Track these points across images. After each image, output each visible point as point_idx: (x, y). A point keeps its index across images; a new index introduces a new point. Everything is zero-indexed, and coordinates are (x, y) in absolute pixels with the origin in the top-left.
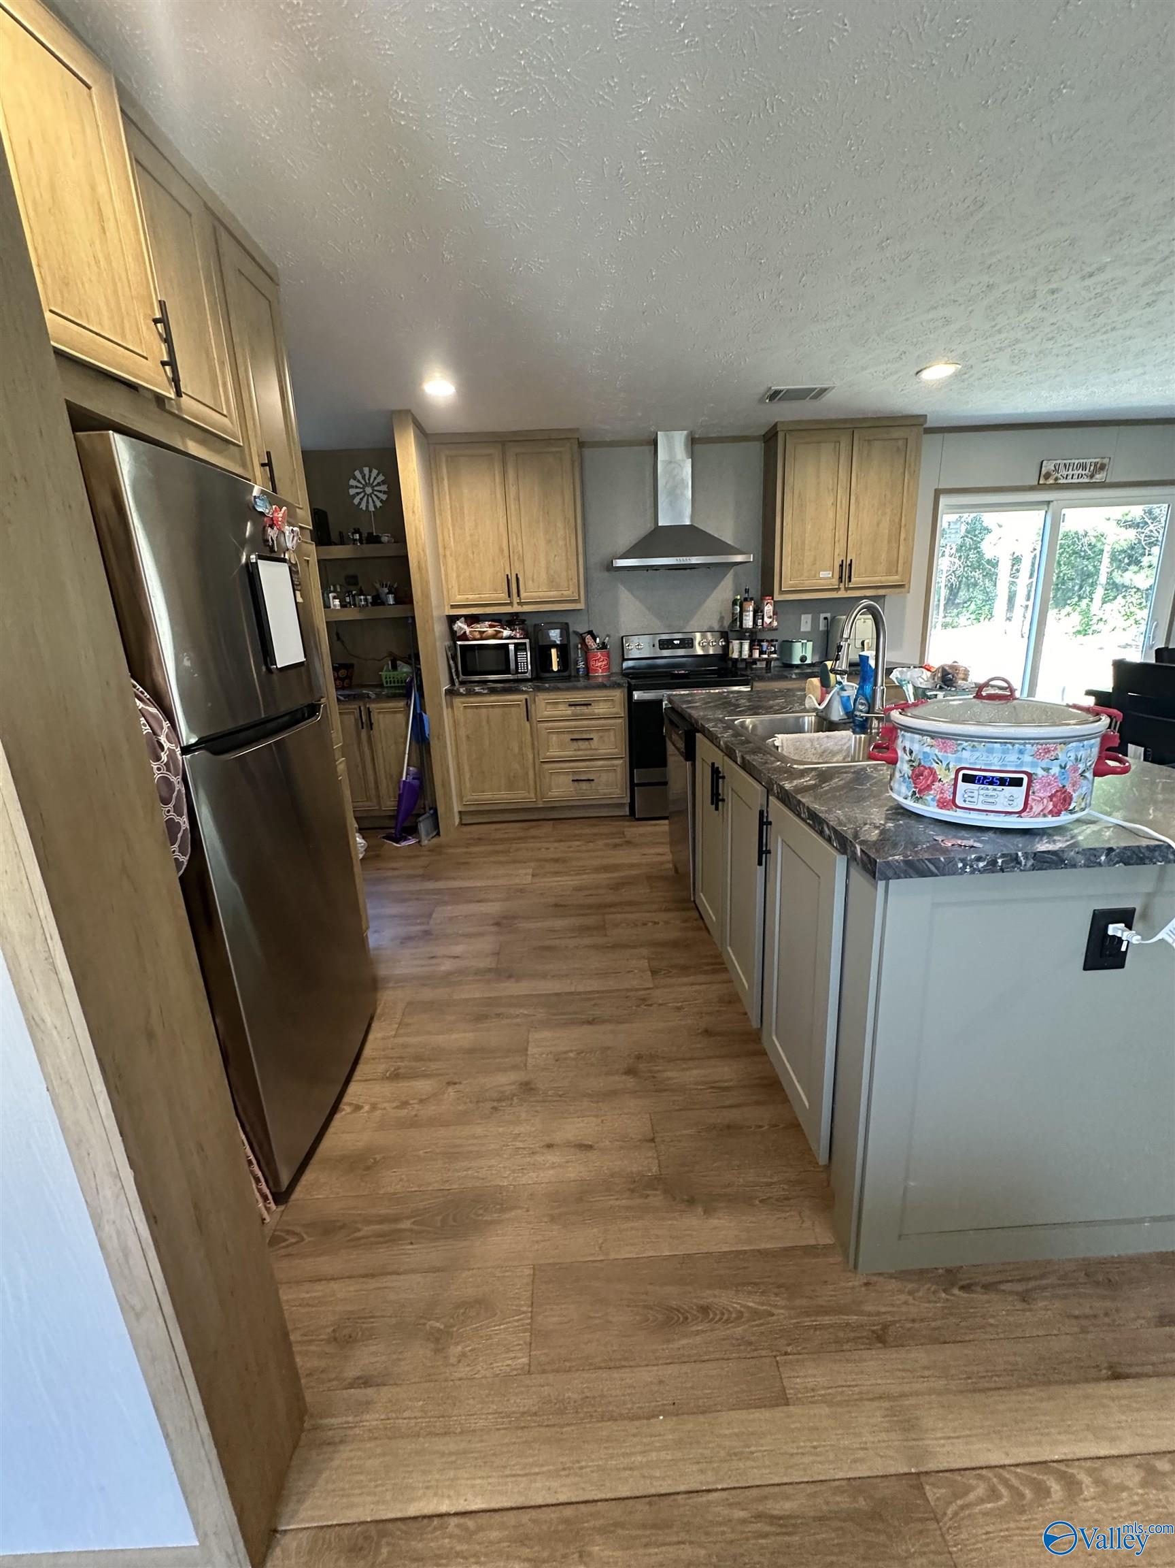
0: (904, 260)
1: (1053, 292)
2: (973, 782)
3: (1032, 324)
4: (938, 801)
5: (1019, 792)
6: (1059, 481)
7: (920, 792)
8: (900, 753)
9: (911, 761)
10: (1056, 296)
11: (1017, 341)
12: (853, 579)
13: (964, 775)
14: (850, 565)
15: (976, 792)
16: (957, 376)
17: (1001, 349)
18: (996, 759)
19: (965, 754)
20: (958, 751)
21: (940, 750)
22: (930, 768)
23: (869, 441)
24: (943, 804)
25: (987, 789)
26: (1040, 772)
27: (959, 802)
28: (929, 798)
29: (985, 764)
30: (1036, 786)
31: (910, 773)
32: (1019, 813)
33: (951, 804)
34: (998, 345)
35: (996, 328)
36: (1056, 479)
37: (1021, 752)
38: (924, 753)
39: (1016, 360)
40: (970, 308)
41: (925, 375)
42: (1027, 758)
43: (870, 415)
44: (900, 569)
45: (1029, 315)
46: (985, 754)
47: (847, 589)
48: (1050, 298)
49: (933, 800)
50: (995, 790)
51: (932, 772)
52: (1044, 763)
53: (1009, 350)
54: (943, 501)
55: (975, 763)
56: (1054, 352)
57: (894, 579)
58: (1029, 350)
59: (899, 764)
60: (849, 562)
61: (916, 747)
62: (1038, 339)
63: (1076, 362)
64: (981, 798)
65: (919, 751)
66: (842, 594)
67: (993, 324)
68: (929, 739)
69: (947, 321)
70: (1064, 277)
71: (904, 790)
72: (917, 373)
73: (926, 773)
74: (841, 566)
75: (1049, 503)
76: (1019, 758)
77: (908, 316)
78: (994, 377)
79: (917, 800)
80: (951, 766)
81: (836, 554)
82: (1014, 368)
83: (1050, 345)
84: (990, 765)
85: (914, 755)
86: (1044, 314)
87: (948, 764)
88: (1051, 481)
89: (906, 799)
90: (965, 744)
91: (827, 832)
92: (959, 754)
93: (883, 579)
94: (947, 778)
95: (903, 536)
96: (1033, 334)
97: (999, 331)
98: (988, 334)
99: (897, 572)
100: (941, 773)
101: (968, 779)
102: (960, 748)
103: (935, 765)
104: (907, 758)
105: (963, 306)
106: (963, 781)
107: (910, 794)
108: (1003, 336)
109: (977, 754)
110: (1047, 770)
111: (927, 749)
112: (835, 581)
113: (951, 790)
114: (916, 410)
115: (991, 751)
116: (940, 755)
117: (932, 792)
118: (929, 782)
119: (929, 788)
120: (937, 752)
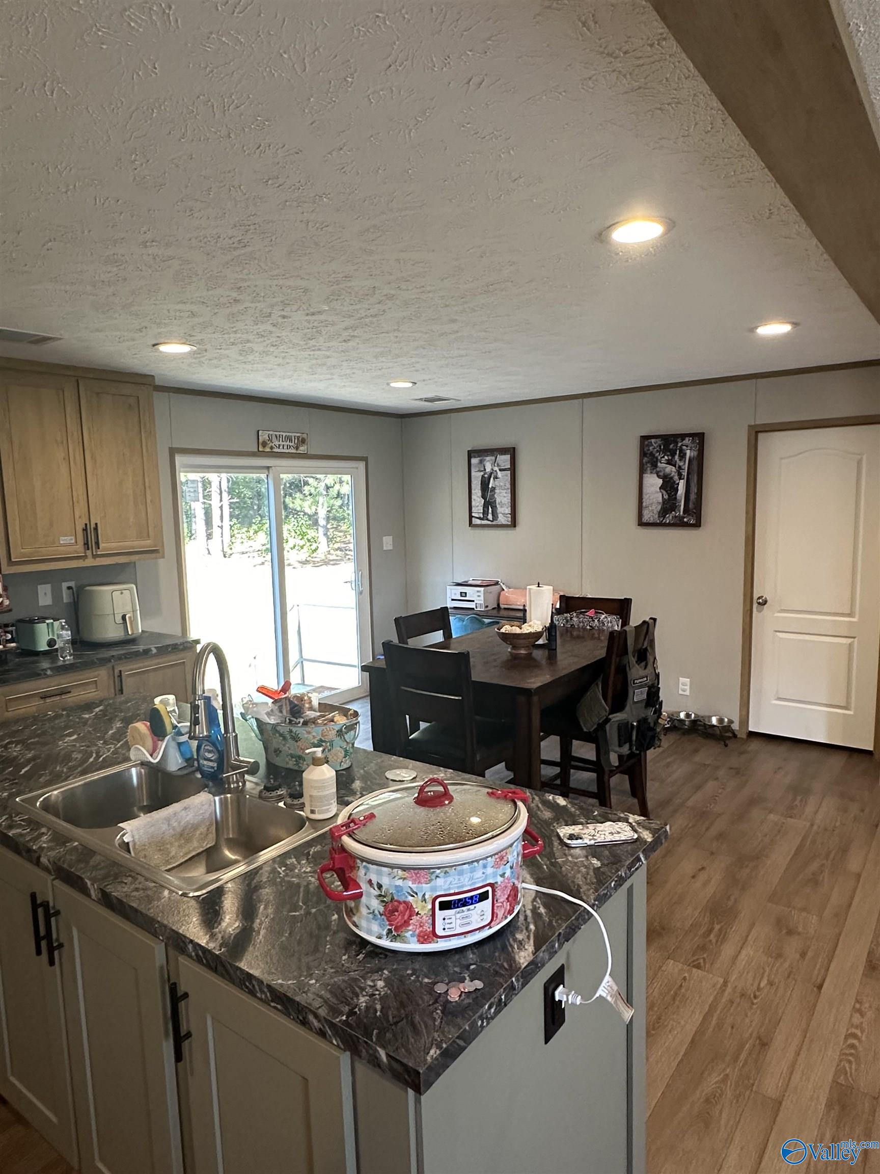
0: (164, 261)
1: (284, 317)
2: (450, 908)
3: (263, 333)
4: (419, 936)
5: (487, 904)
6: (274, 450)
7: (397, 929)
8: (364, 886)
9: (380, 896)
10: (285, 320)
11: (248, 341)
12: (101, 545)
13: (440, 903)
14: (96, 529)
15: (453, 917)
16: (192, 354)
17: (233, 344)
18: (467, 880)
19: (440, 882)
20: (432, 880)
21: (414, 882)
22: (405, 902)
23: (98, 394)
24: (424, 938)
25: (463, 911)
26: (499, 880)
27: (439, 932)
28: (408, 934)
29: (458, 887)
30: (498, 893)
31: (382, 909)
32: (489, 924)
33: (433, 935)
34: (232, 340)
35: (234, 329)
36: (272, 448)
37: (485, 867)
38: (396, 886)
39: (244, 353)
40: (216, 311)
41: (162, 348)
42: (490, 870)
43: (97, 367)
44: (151, 533)
45: (261, 327)
46: (457, 877)
47: (95, 556)
48: (280, 320)
49: (412, 936)
50: (469, 910)
51: (409, 906)
52: (500, 872)
53: (240, 346)
54: (179, 459)
55: (449, 889)
56: (275, 354)
57: (147, 544)
58: (255, 349)
59: (364, 899)
60: (93, 526)
61: (385, 881)
62: (265, 344)
63: (288, 363)
64: (459, 922)
65: (390, 885)
66: (90, 562)
67: (232, 326)
68: (400, 872)
69: (193, 314)
70: (293, 310)
71: (375, 927)
72: (154, 345)
73: (401, 908)
74: (85, 530)
75: (268, 468)
76: (483, 873)
77: (157, 302)
78: (223, 361)
79: (394, 939)
80: (427, 897)
81: (77, 516)
82: (241, 358)
83: (272, 349)
84: (462, 886)
85: (383, 889)
86: (273, 329)
87: (424, 895)
88: (268, 450)
89: (380, 938)
90: (438, 871)
91: (316, 1023)
92: (432, 883)
93: (136, 543)
94: (423, 909)
95: (149, 498)
96: (262, 340)
97: (236, 332)
98: (225, 332)
99: (148, 536)
100: (417, 906)
101: (445, 906)
102: (433, 877)
103: (410, 899)
104: (376, 892)
105: (209, 308)
106: (440, 909)
107: (385, 933)
108: (239, 335)
109: (450, 879)
110: (503, 875)
111: (400, 883)
112: (80, 547)
113: (430, 921)
114: (145, 371)
115: (461, 873)
116: (414, 886)
117: (410, 928)
118: (406, 917)
119: (406, 923)
120: (410, 884)
